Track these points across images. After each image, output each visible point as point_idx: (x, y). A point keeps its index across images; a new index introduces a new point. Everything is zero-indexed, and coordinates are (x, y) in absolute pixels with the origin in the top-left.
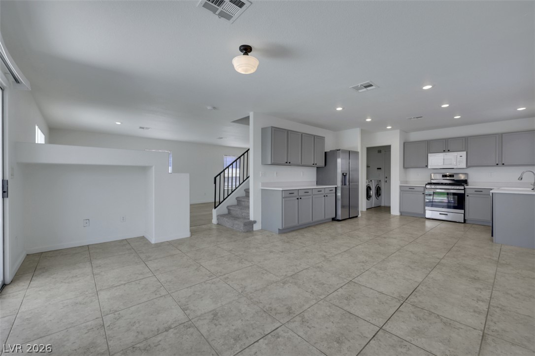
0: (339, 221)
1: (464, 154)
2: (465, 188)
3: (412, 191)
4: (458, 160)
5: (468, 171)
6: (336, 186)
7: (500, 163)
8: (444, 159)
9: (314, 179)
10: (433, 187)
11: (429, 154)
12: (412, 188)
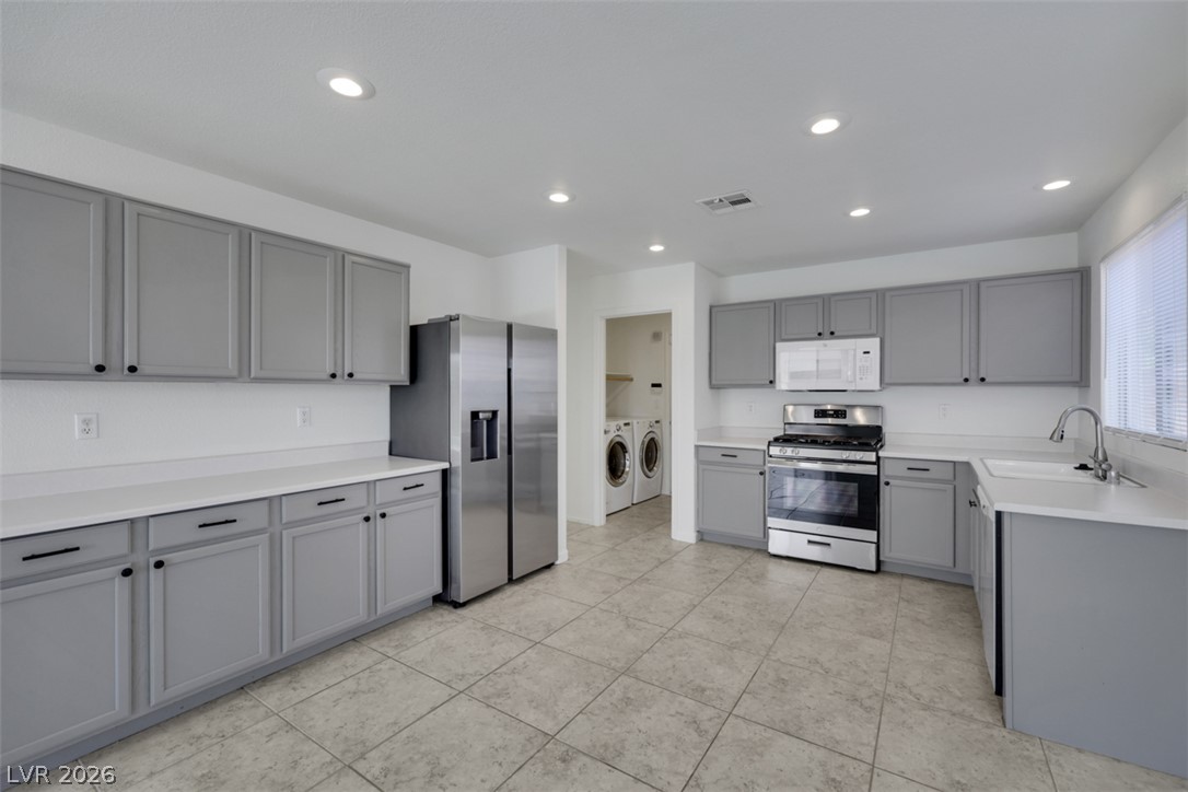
0: (457, 605)
1: (873, 344)
2: (878, 458)
3: (731, 465)
4: (858, 364)
5: (887, 399)
6: (445, 465)
7: (973, 377)
8: (818, 361)
9: (383, 434)
10: (789, 451)
11: (778, 345)
12: (729, 454)
